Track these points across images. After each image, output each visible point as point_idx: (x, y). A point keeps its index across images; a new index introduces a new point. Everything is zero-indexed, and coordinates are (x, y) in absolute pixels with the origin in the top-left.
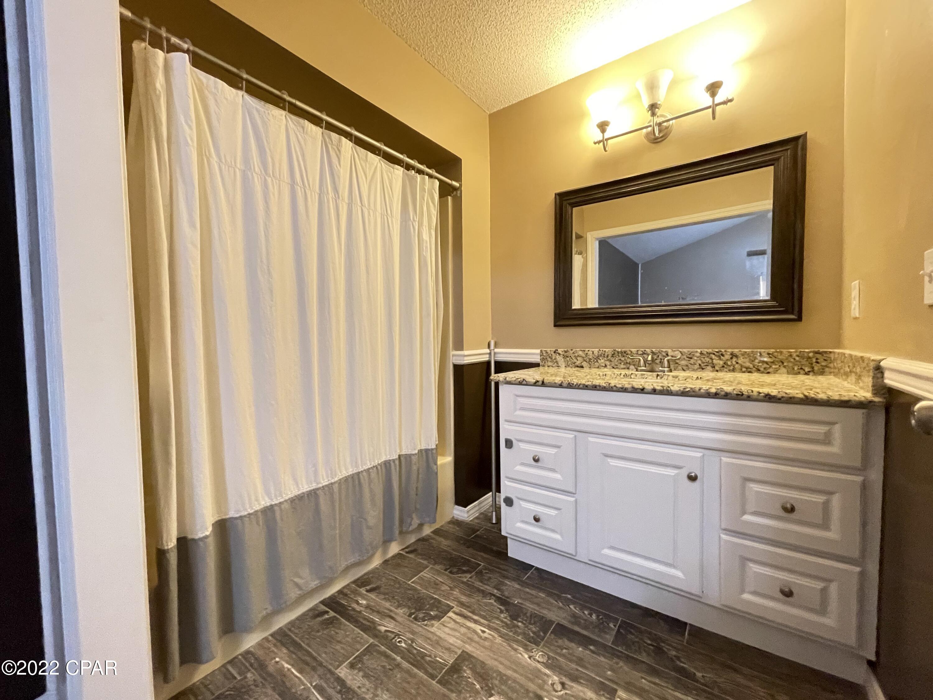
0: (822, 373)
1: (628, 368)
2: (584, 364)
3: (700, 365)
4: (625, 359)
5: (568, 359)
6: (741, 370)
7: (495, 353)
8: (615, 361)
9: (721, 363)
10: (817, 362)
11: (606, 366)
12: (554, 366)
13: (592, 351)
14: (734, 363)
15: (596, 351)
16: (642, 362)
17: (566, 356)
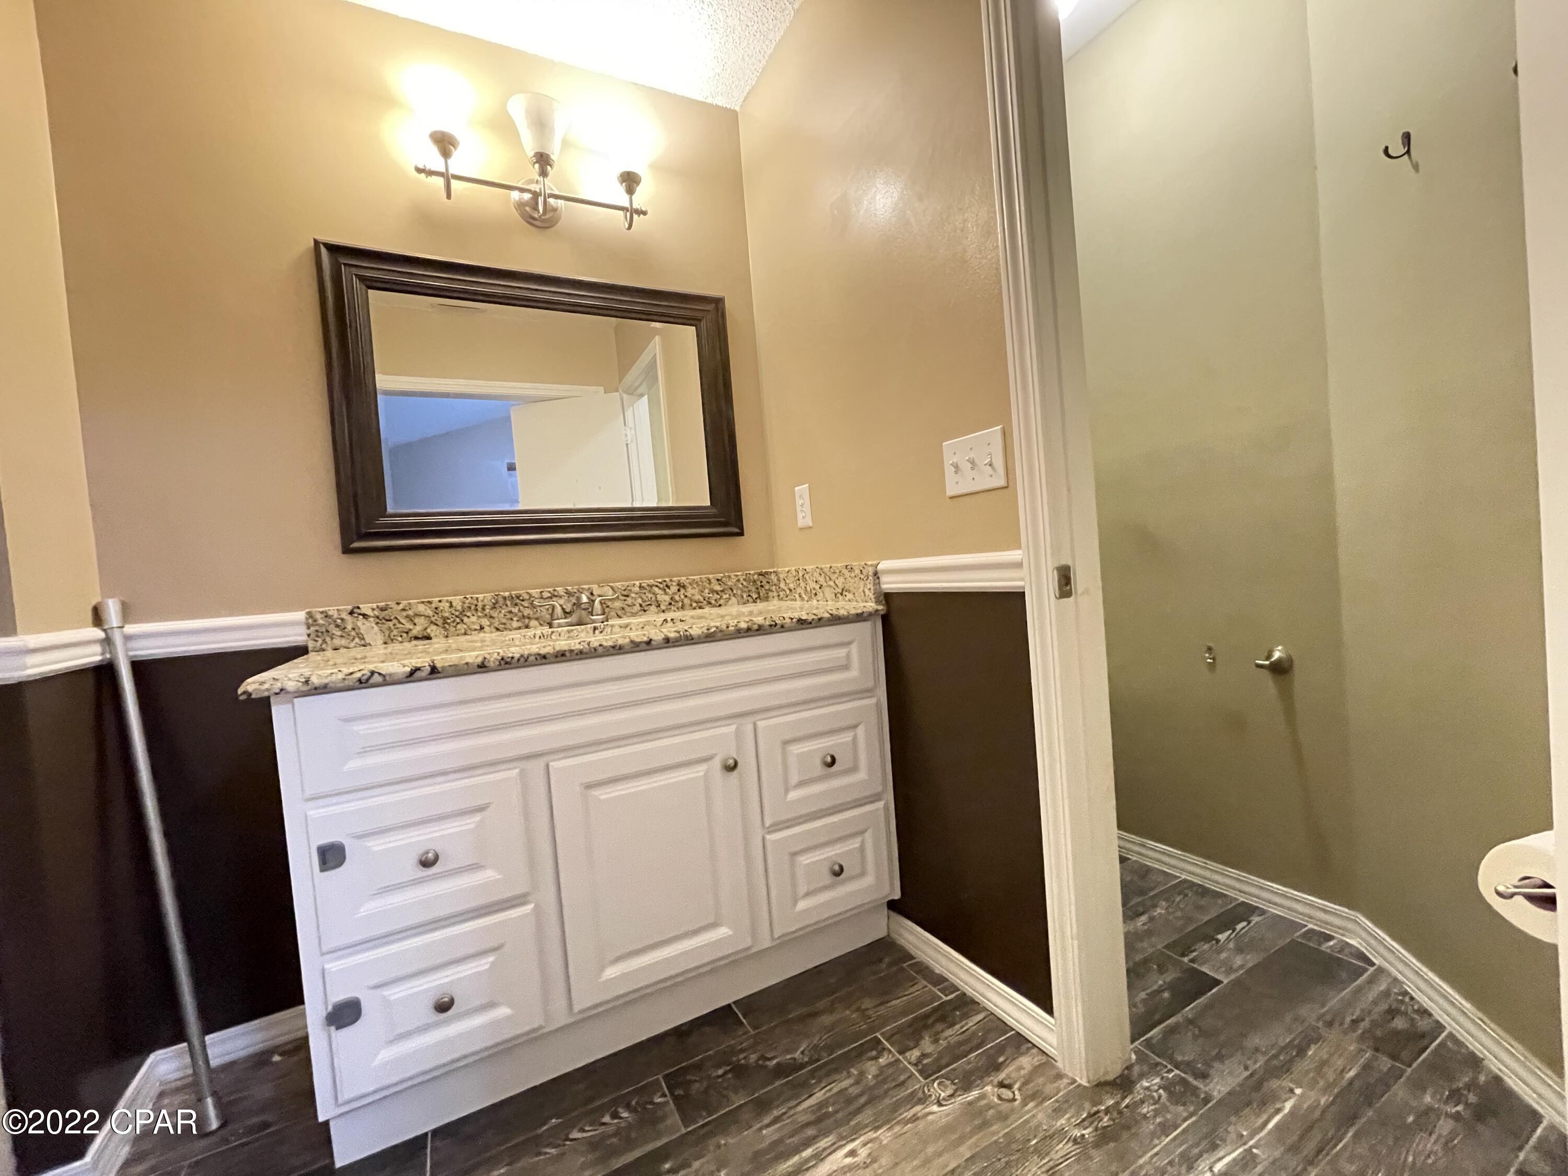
0: (767, 599)
1: (527, 627)
2: (432, 630)
3: (641, 605)
4: (519, 611)
5: (391, 624)
6: (691, 605)
7: (128, 638)
8: (500, 615)
9: (667, 598)
10: (762, 586)
11: (482, 628)
12: (352, 645)
13: (447, 601)
14: (682, 597)
15: (457, 601)
16: (559, 610)
17: (383, 618)
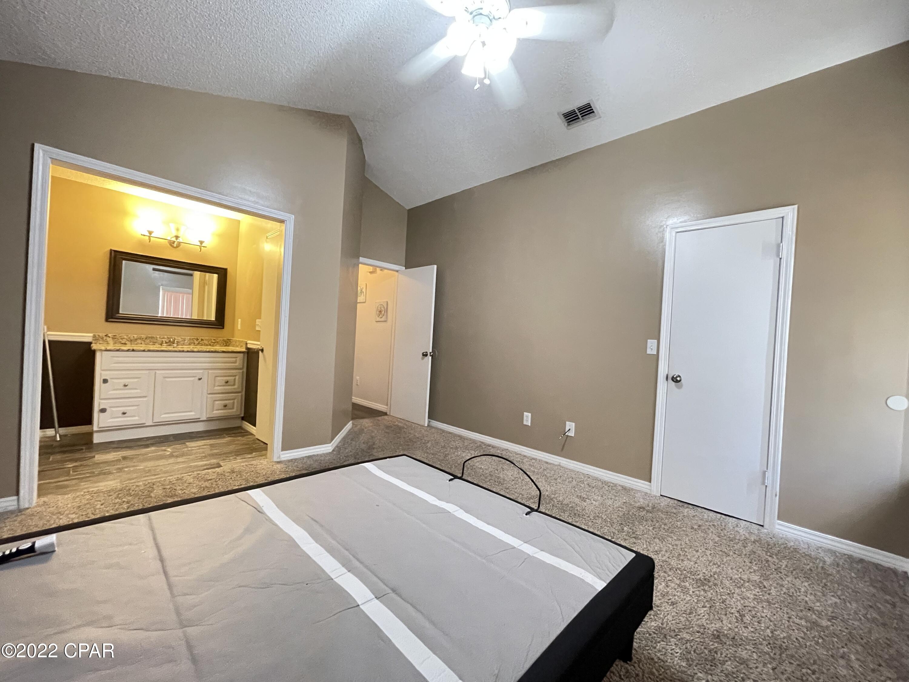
0: (229, 346)
3: (189, 343)
8: (148, 341)
9: (198, 342)
11: (141, 344)
13: (133, 336)
14: (202, 342)
15: (135, 336)
16: (164, 342)
17: (114, 338)
